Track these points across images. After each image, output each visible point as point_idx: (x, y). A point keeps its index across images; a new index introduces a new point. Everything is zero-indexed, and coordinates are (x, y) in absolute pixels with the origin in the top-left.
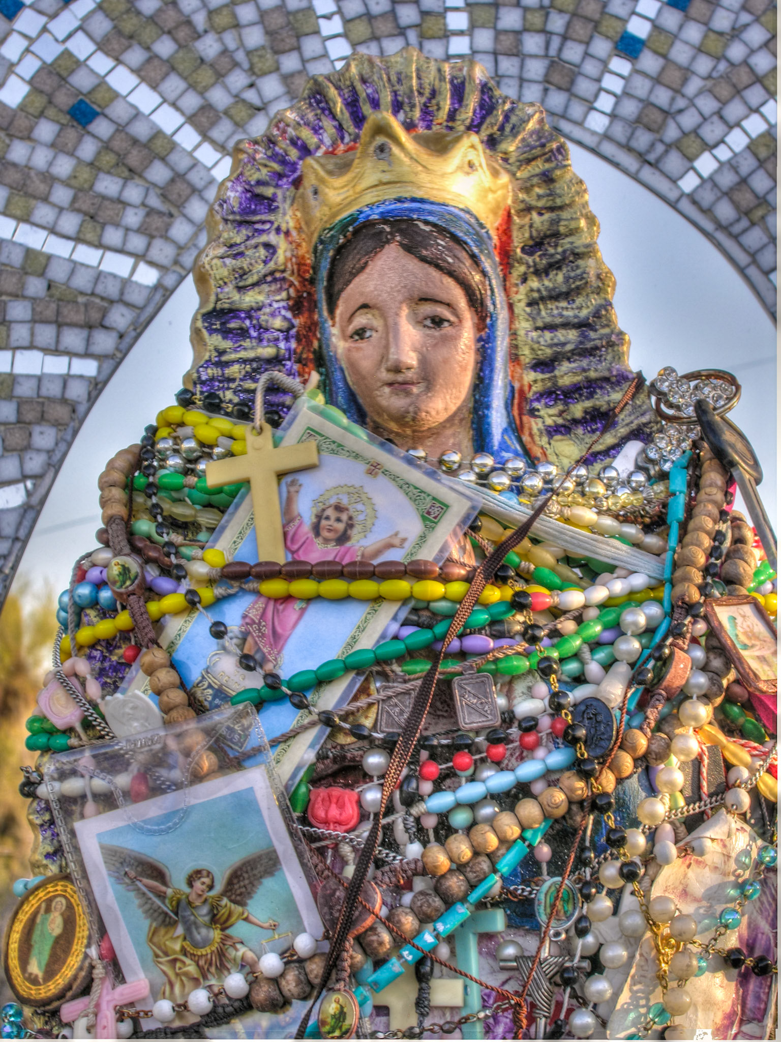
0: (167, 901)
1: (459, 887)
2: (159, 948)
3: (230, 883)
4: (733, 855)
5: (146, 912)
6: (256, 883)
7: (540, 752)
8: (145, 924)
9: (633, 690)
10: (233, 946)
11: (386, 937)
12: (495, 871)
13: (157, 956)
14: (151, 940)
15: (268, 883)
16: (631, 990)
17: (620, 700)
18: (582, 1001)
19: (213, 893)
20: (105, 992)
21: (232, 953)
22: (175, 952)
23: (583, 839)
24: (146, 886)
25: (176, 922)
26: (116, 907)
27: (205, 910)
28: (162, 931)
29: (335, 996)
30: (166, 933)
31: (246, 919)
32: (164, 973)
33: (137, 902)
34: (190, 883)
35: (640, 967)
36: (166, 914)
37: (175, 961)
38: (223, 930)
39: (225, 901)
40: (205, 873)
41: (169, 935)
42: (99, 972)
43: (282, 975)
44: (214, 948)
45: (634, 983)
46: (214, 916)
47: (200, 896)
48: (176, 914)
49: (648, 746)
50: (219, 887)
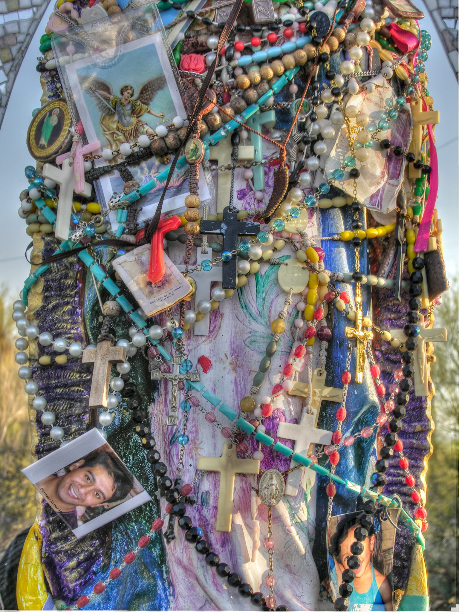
0: (110, 102)
1: (254, 95)
2: (106, 127)
3: (141, 93)
4: (385, 99)
5: (100, 108)
6: (154, 93)
7: (293, 39)
8: (99, 114)
9: (338, 11)
10: (142, 126)
11: (218, 118)
12: (271, 88)
13: (105, 131)
14: (102, 123)
15: (160, 93)
16: (336, 151)
17: (332, 14)
18: (312, 153)
19: (133, 98)
20: (78, 148)
21: (141, 129)
22: (113, 129)
23: (314, 77)
24: (100, 94)
25: (114, 113)
26: (85, 106)
27: (129, 107)
28: (107, 118)
29: (193, 140)
30: (109, 119)
31: (149, 112)
32: (108, 139)
33: (96, 102)
34: (122, 94)
35: (340, 141)
36: (110, 109)
37: (113, 133)
38: (137, 117)
39: (139, 102)
40: (129, 88)
41: (111, 120)
42: (75, 139)
43: (167, 136)
44: (133, 127)
45: (337, 148)
46: (134, 110)
47: (127, 99)
48: (115, 109)
49: (345, 38)
50: (136, 95)
